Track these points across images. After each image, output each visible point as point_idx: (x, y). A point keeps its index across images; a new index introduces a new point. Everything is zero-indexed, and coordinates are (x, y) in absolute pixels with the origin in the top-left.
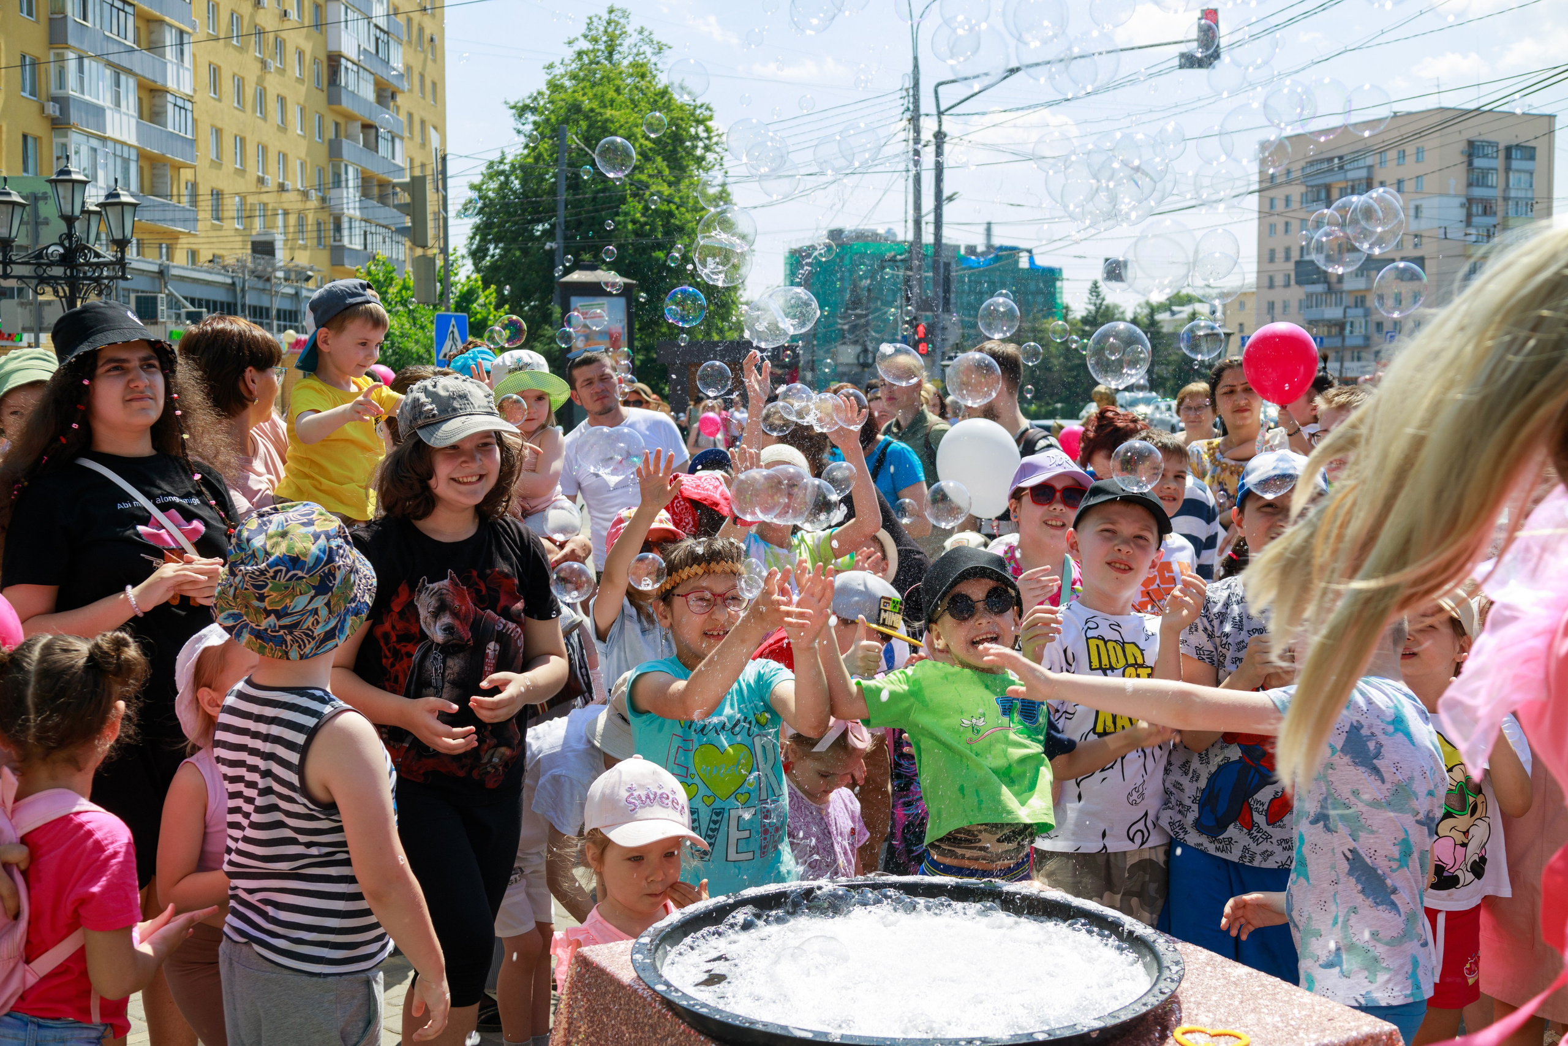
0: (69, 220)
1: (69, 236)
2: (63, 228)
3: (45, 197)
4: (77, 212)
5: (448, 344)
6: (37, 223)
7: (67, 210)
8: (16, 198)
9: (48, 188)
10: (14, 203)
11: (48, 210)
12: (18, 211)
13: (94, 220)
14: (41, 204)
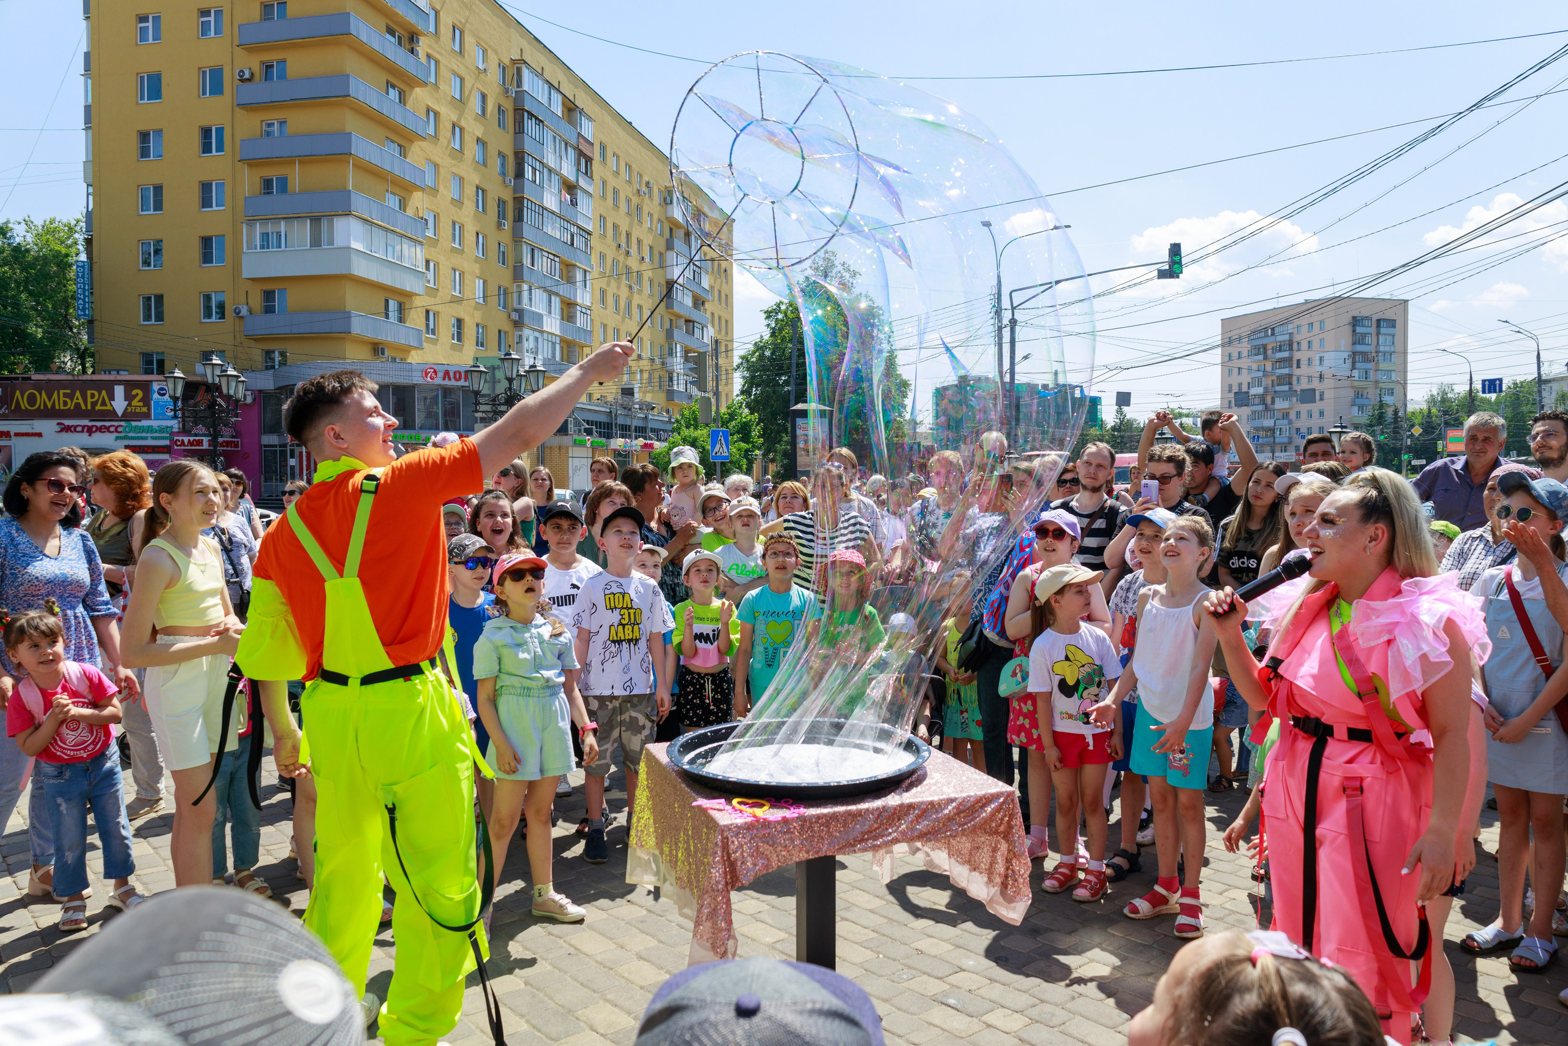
0: (510, 380)
1: (510, 389)
2: (506, 384)
3: (499, 368)
4: (514, 376)
5: (718, 446)
6: (494, 382)
7: (509, 375)
8: (482, 368)
9: (499, 363)
10: (481, 372)
11: (500, 375)
12: (483, 376)
13: (524, 380)
14: (497, 372)
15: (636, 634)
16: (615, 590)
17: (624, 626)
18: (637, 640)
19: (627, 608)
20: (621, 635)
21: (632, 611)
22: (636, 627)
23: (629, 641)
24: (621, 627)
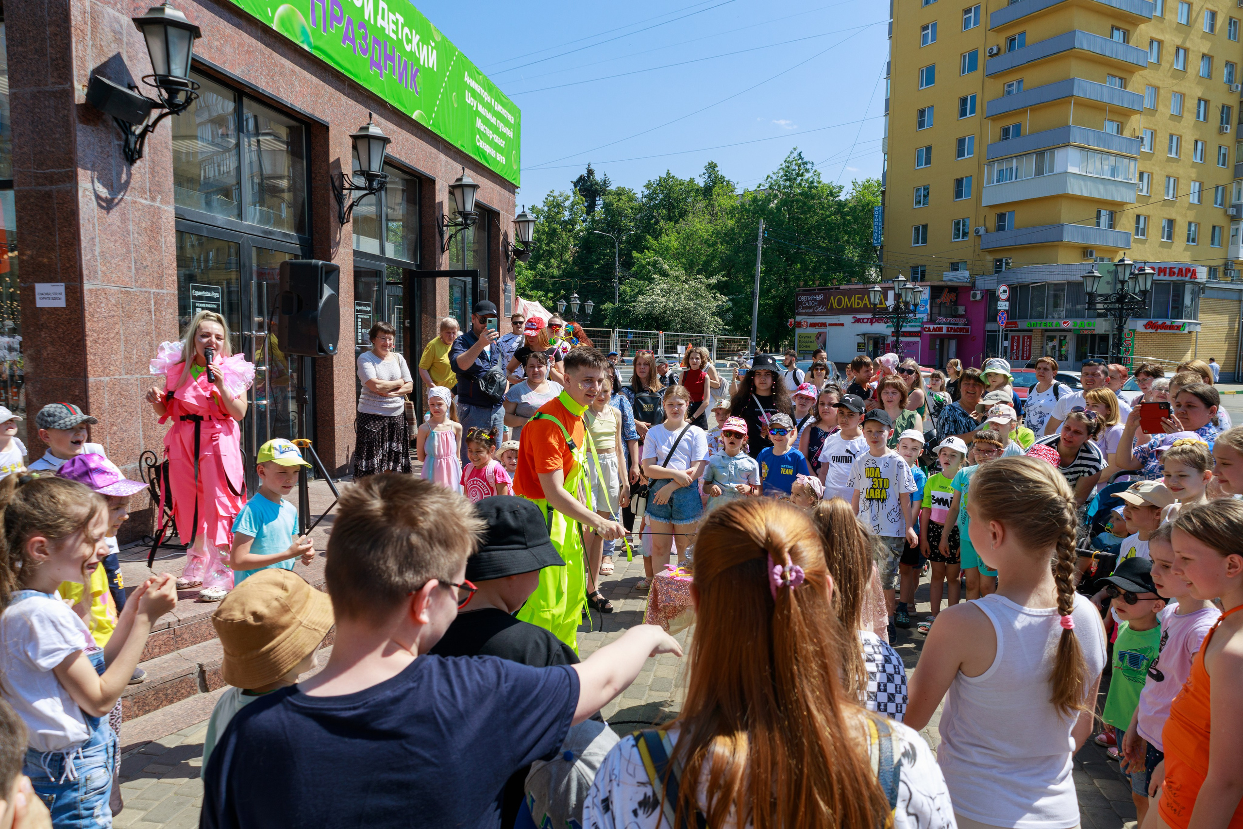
1: (1122, 289)
2: (1119, 286)
4: (1127, 278)
7: (1121, 277)
8: (1097, 274)
10: (1095, 277)
12: (1097, 280)
15: (884, 495)
16: (871, 465)
17: (875, 489)
18: (884, 500)
19: (878, 478)
20: (872, 495)
21: (881, 480)
22: (883, 491)
23: (878, 500)
24: (872, 490)
